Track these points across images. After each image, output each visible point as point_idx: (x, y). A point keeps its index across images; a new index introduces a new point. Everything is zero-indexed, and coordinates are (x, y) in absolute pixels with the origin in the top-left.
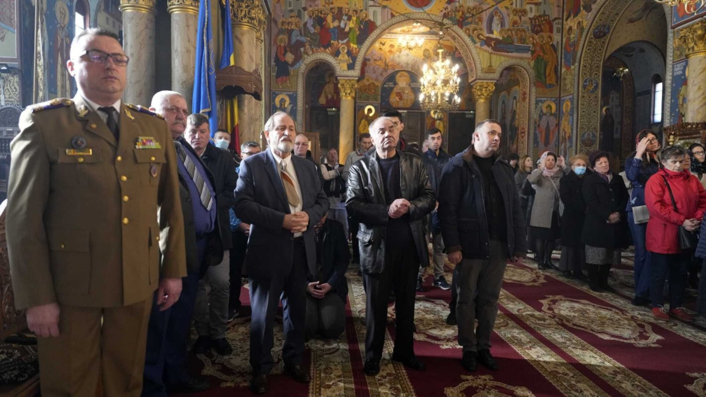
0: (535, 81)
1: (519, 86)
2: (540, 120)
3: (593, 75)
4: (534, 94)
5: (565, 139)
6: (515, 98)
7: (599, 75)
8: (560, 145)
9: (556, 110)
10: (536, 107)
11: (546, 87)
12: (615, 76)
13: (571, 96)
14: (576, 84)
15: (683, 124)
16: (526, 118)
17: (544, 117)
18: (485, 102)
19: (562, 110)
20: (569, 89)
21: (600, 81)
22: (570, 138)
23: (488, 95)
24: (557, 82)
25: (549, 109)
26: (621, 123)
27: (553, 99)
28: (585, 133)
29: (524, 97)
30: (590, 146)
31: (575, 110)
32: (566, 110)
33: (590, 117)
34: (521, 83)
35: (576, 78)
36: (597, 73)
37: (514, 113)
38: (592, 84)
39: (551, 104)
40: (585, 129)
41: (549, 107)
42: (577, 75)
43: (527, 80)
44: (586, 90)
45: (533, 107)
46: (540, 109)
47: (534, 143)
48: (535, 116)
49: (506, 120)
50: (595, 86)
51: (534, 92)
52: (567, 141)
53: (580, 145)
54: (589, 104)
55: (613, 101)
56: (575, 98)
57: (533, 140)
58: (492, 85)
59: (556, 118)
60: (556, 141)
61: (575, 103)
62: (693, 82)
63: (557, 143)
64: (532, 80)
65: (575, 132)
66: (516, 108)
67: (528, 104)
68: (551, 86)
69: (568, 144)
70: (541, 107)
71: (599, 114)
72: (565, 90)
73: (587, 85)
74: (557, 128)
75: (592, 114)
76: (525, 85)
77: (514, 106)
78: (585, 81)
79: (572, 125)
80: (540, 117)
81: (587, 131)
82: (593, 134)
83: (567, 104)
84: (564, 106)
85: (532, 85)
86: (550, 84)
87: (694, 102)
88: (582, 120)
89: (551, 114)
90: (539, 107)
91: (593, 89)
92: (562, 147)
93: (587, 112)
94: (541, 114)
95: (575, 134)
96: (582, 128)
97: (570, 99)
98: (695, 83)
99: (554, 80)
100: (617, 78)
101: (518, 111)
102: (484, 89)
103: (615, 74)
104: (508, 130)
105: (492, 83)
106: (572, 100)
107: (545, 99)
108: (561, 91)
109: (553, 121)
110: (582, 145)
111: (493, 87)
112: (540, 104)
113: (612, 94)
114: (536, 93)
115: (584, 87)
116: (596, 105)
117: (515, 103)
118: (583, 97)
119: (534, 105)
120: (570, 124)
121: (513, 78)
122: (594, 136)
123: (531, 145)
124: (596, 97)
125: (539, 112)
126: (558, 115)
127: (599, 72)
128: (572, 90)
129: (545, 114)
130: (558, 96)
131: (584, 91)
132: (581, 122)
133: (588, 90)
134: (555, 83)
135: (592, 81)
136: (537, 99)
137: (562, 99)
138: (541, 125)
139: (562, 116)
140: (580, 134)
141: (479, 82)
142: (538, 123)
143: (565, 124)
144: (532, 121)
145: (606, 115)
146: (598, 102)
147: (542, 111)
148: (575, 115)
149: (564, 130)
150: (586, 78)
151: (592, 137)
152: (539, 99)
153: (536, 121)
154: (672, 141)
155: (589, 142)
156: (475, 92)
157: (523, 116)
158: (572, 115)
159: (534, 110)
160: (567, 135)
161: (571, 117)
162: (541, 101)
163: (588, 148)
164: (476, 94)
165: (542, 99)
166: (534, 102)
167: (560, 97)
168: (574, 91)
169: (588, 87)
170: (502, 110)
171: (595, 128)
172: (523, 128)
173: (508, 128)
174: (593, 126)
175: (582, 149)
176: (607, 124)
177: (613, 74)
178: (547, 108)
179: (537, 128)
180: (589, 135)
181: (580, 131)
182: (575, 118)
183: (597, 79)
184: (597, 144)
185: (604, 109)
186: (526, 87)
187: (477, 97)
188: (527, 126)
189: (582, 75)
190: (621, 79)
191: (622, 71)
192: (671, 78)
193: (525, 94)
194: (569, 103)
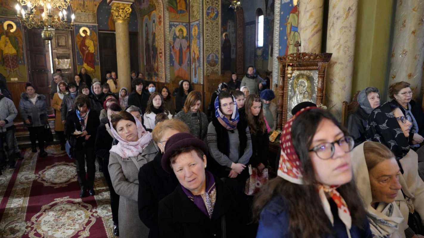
0: (168, 6)
1: (156, 11)
2: (174, 43)
3: (214, 3)
4: (168, 18)
5: (195, 59)
6: (154, 22)
7: (219, 5)
8: (191, 65)
9: (187, 34)
10: (170, 30)
11: (177, 12)
12: (231, 7)
13: (197, 22)
14: (201, 11)
15: (300, 54)
16: (162, 39)
17: (177, 40)
18: (123, 23)
19: (192, 34)
20: (196, 15)
21: (220, 10)
22: (199, 58)
23: (125, 16)
24: (186, 9)
25: (181, 32)
26: (236, 46)
27: (184, 24)
28: (209, 55)
29: (160, 21)
30: (214, 66)
31: (201, 34)
32: (195, 34)
33: (213, 40)
34: (157, 8)
35: (201, 5)
36: (218, 2)
37: (154, 34)
38: (214, 12)
39: (182, 28)
40: (210, 51)
41: (181, 30)
42: (201, 3)
43: (161, 5)
44: (209, 17)
45: (167, 30)
46: (174, 33)
47: (170, 63)
48: (170, 39)
49: (149, 41)
50: (216, 14)
51: (168, 16)
52: (197, 61)
53: (207, 65)
54: (212, 30)
55: (230, 28)
56: (201, 23)
57: (169, 60)
58: (129, 7)
59: (187, 41)
60: (188, 61)
61: (201, 28)
62: (306, 8)
63: (189, 63)
64: (165, 5)
65: (202, 53)
66: (155, 31)
67: (163, 27)
68: (181, 12)
69: (197, 64)
70: (174, 30)
71: (220, 39)
72: (193, 16)
73: (210, 13)
74: (189, 50)
75: (214, 39)
76: (160, 10)
77: (154, 28)
78: (208, 9)
79: (200, 48)
80: (174, 39)
81: (211, 53)
82: (216, 56)
83: (195, 29)
84: (193, 30)
85: (166, 10)
86: (181, 10)
87: (306, 30)
88: (207, 44)
89: (183, 38)
90: (172, 30)
91: (214, 16)
92: (193, 66)
93: (211, 36)
94: (175, 36)
95: (202, 56)
96: (207, 50)
97: (197, 24)
98: (308, 9)
99: (184, 6)
100: (232, 10)
101: (156, 34)
102: (121, 10)
103: (231, 6)
104: (151, 50)
105: (128, 5)
106: (198, 25)
107: (177, 23)
108: (190, 17)
109: (185, 44)
110: (208, 65)
111: (129, 10)
112: (173, 28)
113: (229, 23)
114: (169, 17)
115: (208, 14)
116: (217, 30)
117: (154, 26)
118: (207, 23)
119: (168, 29)
120: (198, 47)
121: (152, 4)
122: (217, 57)
123: (168, 65)
124: (217, 24)
125: (173, 35)
126: (189, 38)
127: (219, 2)
128: (198, 16)
129: (178, 37)
130: (188, 22)
131: (207, 18)
132: (206, 45)
133: (211, 17)
134: (185, 10)
135: (213, 9)
136: (171, 23)
137: (191, 24)
138: (175, 46)
139: (192, 40)
140: (206, 56)
141: (115, 3)
142: (172, 45)
143: (194, 47)
144: (167, 43)
145: (225, 40)
146: (218, 28)
147: (175, 34)
148: (201, 39)
149: (194, 51)
150: (209, 6)
151: (216, 58)
152: (173, 23)
153: (171, 43)
154: (289, 73)
155: (213, 63)
156: (113, 12)
157: (160, 38)
158: (199, 39)
159: (168, 33)
160: (196, 57)
161: (199, 40)
162: (174, 25)
163: (213, 67)
164: (114, 14)
165: (175, 23)
166: (168, 26)
167: (189, 23)
168: (199, 18)
169: (211, 15)
170: (146, 32)
171: (217, 51)
172: (161, 49)
173: (151, 48)
174: (216, 49)
175: (208, 68)
176: (226, 47)
177: (229, 6)
178: (179, 31)
179: (172, 49)
180: (213, 56)
181: (206, 53)
182: (202, 41)
183: (217, 8)
184: (219, 64)
185: (224, 34)
186: (160, 11)
187: (115, 18)
188: (163, 47)
189: (205, 3)
190: (235, 11)
191: (236, 3)
192: (279, 6)
193: (160, 18)
194: (197, 28)
